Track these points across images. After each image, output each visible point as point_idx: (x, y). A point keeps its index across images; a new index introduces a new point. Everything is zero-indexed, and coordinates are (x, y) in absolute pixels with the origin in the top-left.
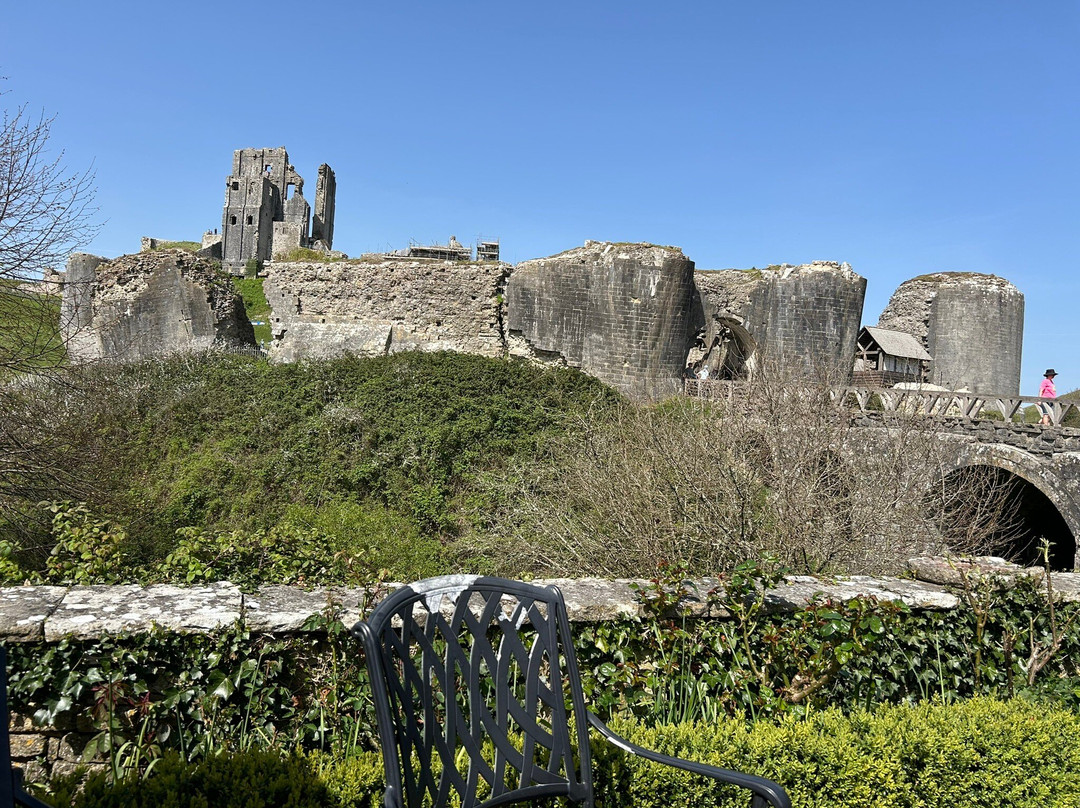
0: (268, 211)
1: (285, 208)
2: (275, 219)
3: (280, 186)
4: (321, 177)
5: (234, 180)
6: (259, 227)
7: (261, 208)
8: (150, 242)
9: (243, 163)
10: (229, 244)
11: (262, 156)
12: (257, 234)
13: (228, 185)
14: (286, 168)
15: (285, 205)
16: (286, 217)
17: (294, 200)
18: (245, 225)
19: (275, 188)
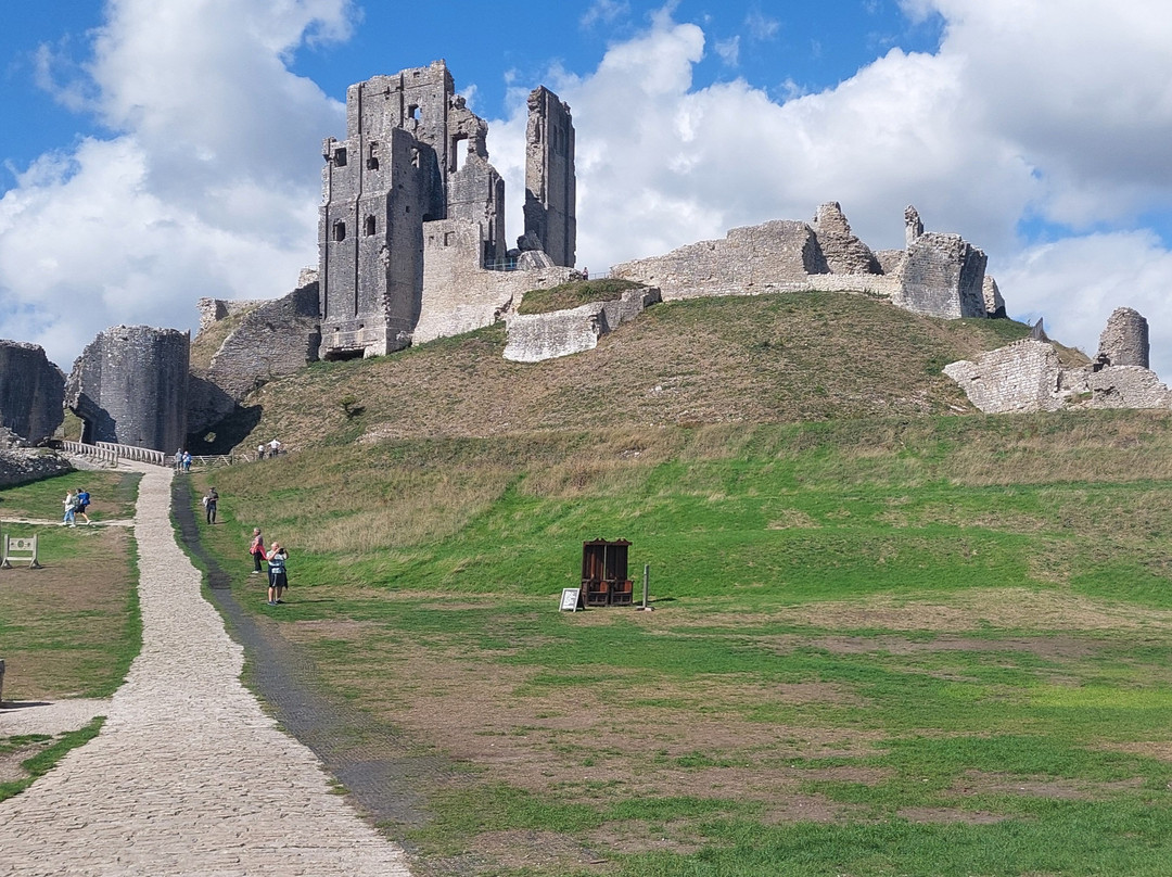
0: (412, 202)
1: (451, 191)
2: (427, 218)
3: (438, 146)
4: (535, 116)
5: (338, 145)
6: (389, 237)
7: (391, 197)
8: (214, 308)
9: (366, 111)
10: (333, 285)
11: (402, 88)
12: (385, 253)
13: (327, 157)
14: (448, 105)
15: (451, 184)
16: (454, 210)
17: (468, 170)
18: (362, 237)
19: (426, 151)
